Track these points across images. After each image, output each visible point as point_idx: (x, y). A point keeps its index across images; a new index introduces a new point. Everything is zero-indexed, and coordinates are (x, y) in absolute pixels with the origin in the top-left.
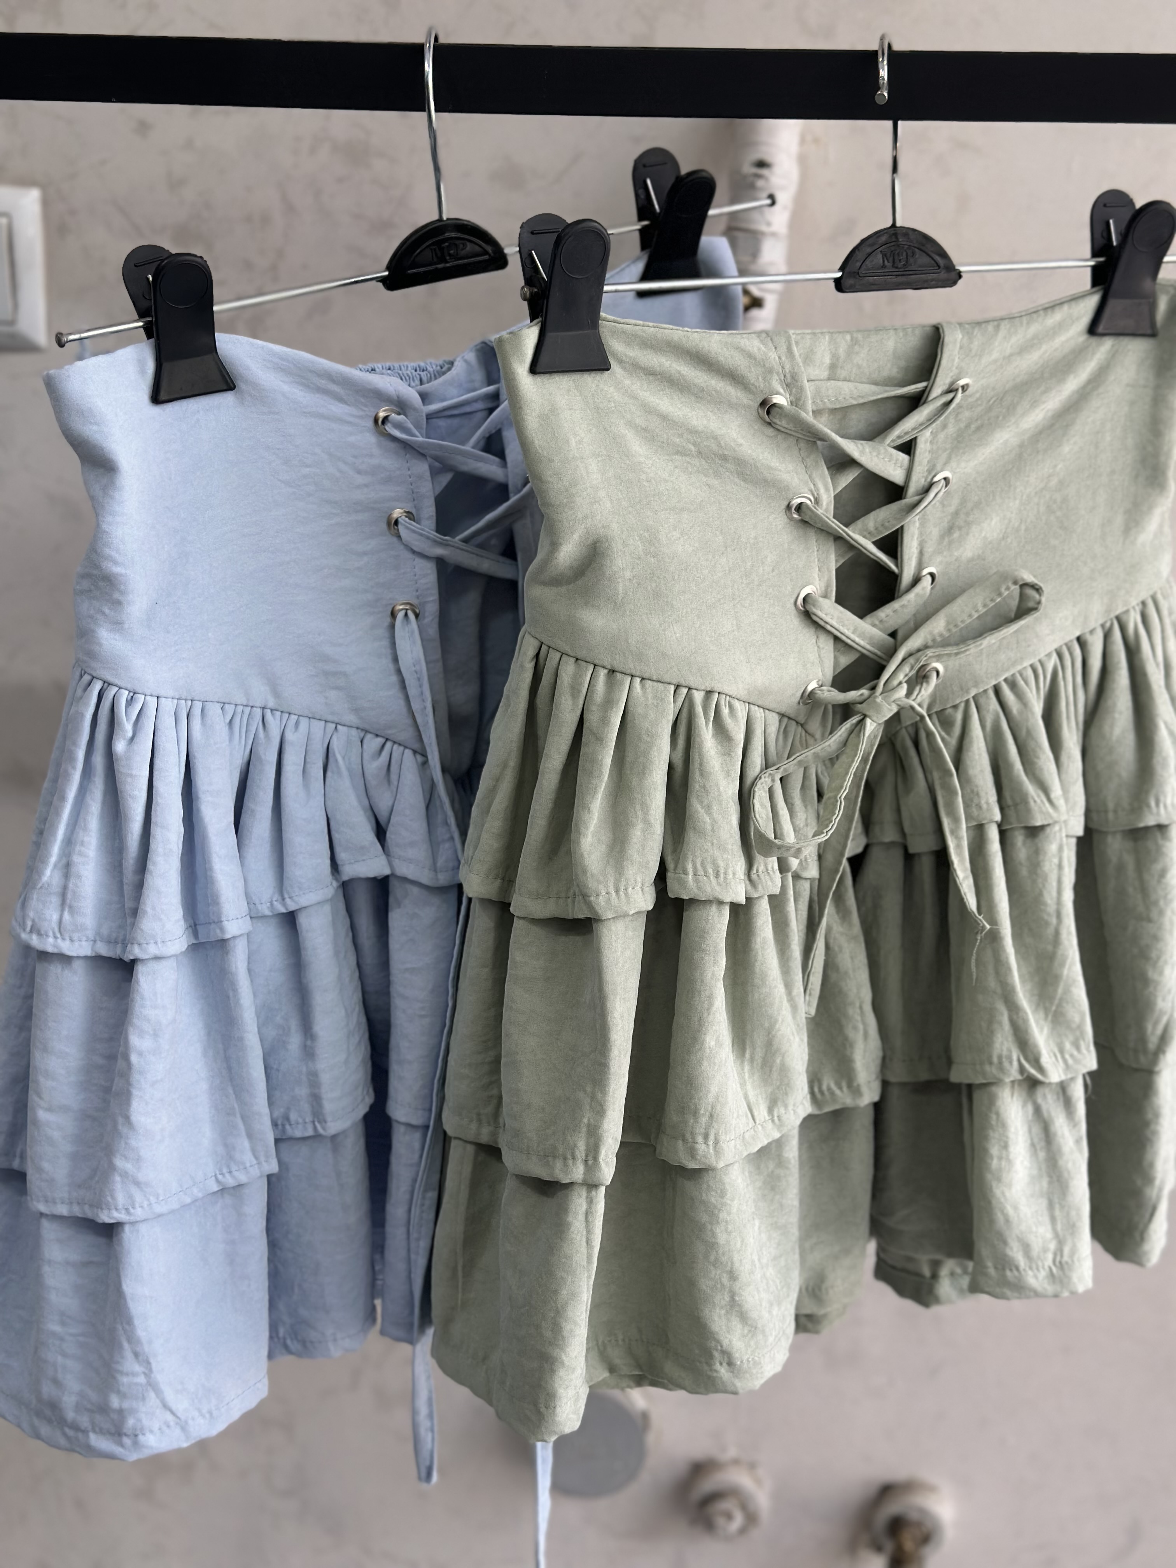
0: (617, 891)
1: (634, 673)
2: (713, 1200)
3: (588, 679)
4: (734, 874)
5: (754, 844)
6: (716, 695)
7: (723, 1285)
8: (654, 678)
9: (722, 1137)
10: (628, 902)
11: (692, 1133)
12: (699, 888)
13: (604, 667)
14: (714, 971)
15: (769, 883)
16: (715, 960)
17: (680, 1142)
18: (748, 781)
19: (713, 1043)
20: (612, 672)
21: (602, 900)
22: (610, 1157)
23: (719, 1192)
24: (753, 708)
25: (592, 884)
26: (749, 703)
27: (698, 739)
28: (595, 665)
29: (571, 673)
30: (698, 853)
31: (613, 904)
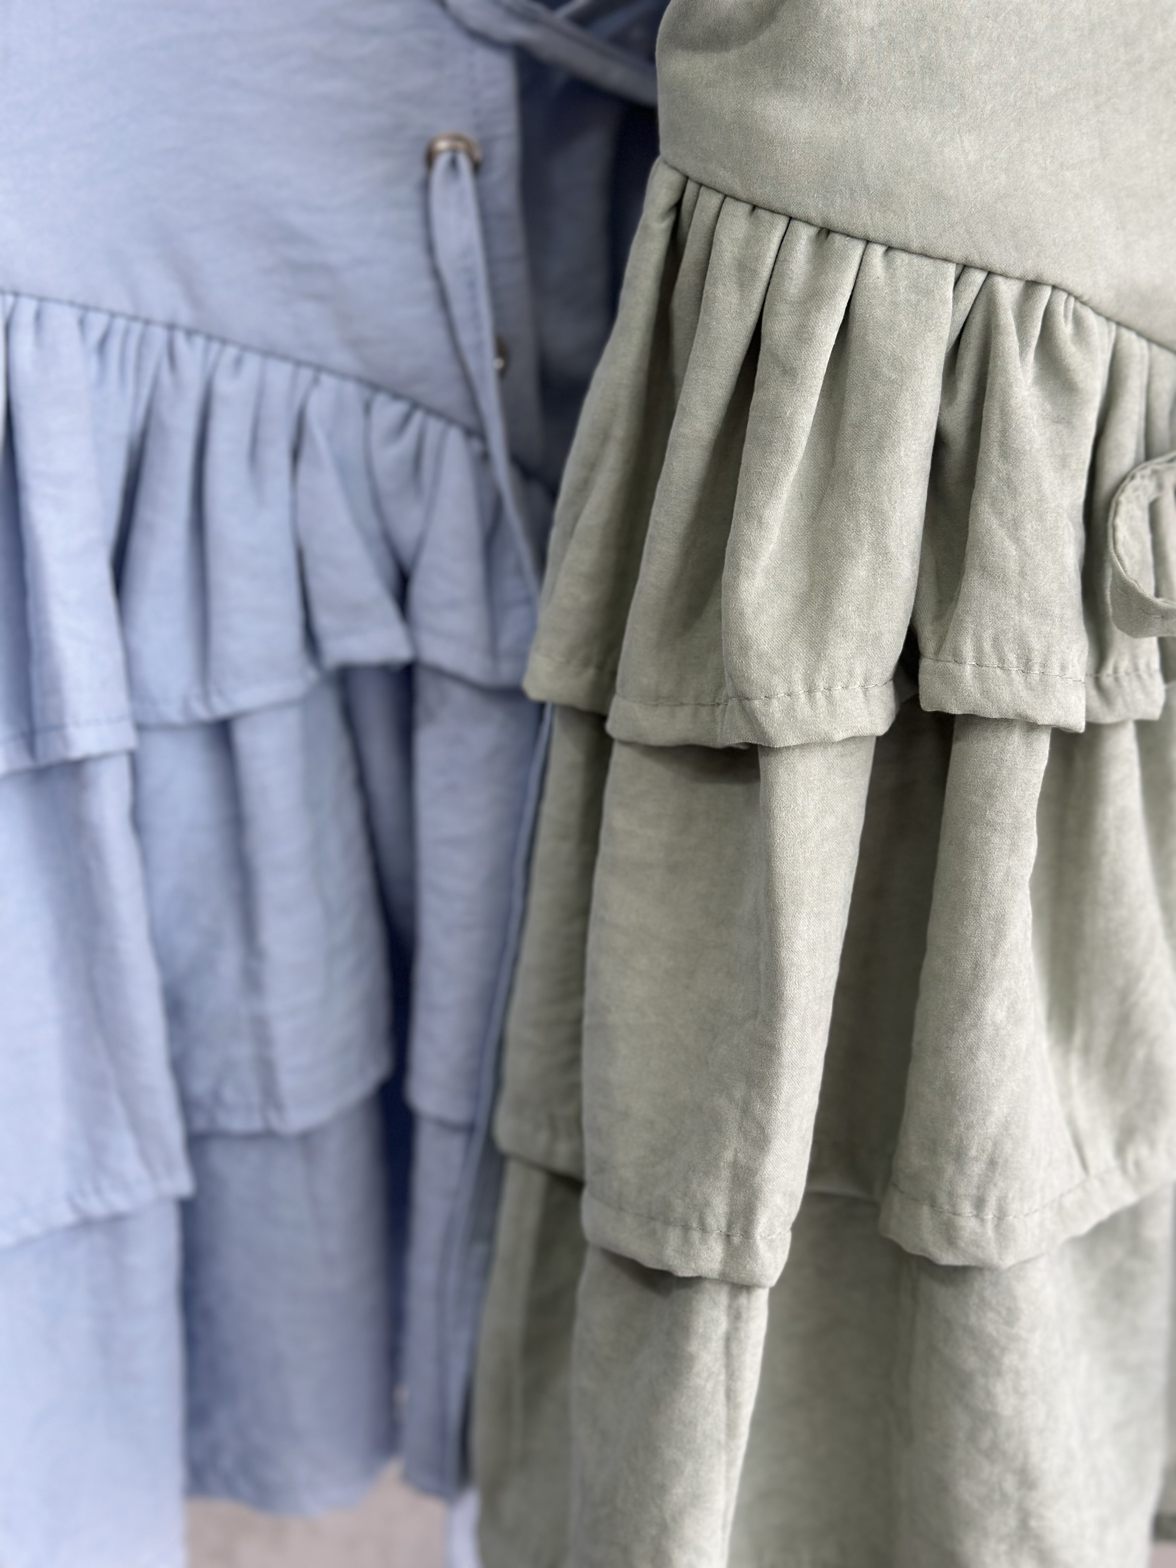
0: (810, 691)
1: (872, 235)
2: (991, 1329)
3: (774, 246)
4: (1063, 668)
5: (1110, 610)
6: (1047, 292)
7: (1004, 1495)
8: (915, 245)
9: (1014, 1207)
10: (832, 714)
11: (951, 1195)
12: (985, 693)
13: (808, 222)
14: (1009, 868)
15: (1139, 696)
16: (1013, 844)
17: (926, 1210)
18: (1107, 482)
19: (1001, 1016)
20: (825, 232)
21: (776, 707)
22: (779, 1230)
23: (1004, 1312)
24: (1128, 336)
25: (757, 672)
26: (1119, 324)
27: (1001, 380)
28: (791, 218)
29: (741, 236)
30: (987, 619)
31: (800, 717)
